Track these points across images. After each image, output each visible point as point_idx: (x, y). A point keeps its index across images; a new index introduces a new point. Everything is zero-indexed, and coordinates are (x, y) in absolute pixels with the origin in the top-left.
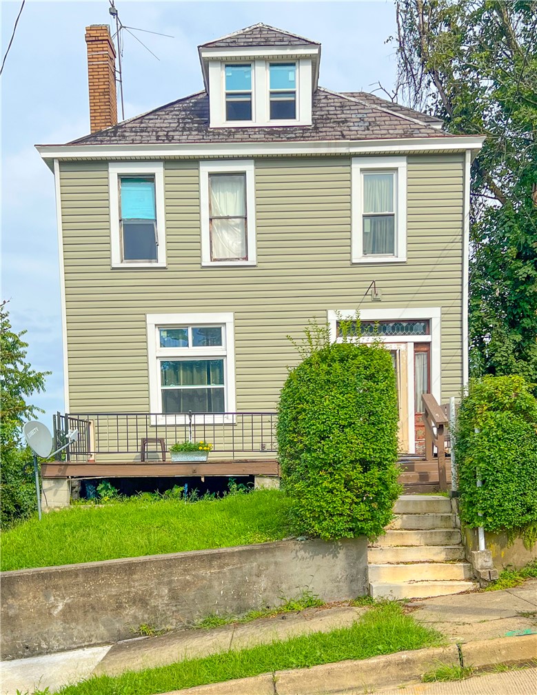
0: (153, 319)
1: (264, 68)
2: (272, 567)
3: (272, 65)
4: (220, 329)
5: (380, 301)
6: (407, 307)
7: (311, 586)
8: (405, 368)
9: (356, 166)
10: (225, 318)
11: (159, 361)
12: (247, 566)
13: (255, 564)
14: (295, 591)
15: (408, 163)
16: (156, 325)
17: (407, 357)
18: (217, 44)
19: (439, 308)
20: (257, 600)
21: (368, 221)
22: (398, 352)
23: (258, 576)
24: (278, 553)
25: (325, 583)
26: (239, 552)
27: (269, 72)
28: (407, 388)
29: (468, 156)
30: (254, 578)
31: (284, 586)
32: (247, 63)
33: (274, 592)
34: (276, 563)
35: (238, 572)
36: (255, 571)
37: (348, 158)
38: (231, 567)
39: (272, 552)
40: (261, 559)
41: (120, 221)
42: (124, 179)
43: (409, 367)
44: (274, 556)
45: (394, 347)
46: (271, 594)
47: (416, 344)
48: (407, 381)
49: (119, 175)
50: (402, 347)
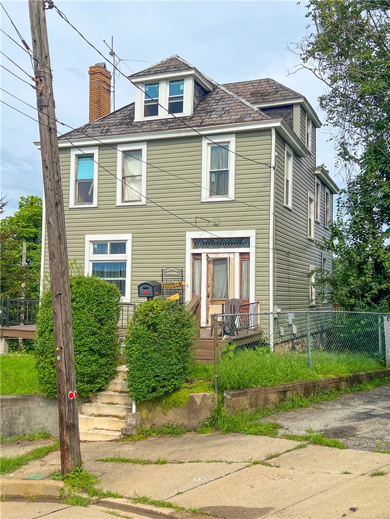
0: (89, 238)
1: (165, 84)
2: (27, 410)
3: (170, 82)
4: (125, 243)
5: (218, 226)
6: (235, 229)
7: (46, 425)
8: (233, 270)
9: (205, 142)
10: (127, 237)
11: (91, 263)
12: (14, 408)
13: (18, 407)
14: (38, 426)
15: (237, 138)
16: (90, 241)
17: (234, 262)
18: (138, 74)
19: (255, 231)
20: (19, 429)
21: (213, 175)
22: (228, 259)
23: (20, 415)
24: (30, 402)
25: (53, 423)
26: (11, 399)
27: (168, 86)
28: (234, 283)
29: (273, 132)
30: (18, 416)
31: (32, 423)
32: (157, 82)
33: (27, 425)
34: (28, 408)
35: (10, 411)
36: (18, 412)
37: (199, 137)
38: (6, 408)
39: (27, 401)
40: (21, 404)
41: (76, 181)
42: (79, 157)
43: (235, 269)
44: (28, 404)
45: (226, 256)
46: (25, 427)
47: (241, 254)
48: (234, 279)
49: (76, 155)
50: (231, 256)
